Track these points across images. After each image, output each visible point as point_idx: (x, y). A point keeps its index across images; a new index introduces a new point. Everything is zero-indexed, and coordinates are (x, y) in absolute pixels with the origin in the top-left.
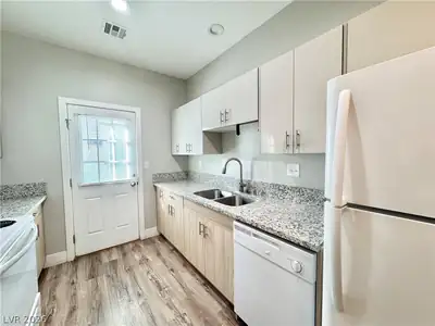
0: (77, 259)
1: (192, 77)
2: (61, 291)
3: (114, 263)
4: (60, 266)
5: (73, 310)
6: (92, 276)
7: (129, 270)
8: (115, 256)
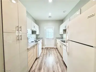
0: (46, 48)
1: (63, 19)
2: (44, 50)
3: (49, 49)
4: (44, 48)
5: (44, 52)
6: (47, 50)
7: (51, 51)
8: (50, 49)
